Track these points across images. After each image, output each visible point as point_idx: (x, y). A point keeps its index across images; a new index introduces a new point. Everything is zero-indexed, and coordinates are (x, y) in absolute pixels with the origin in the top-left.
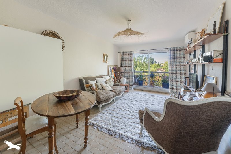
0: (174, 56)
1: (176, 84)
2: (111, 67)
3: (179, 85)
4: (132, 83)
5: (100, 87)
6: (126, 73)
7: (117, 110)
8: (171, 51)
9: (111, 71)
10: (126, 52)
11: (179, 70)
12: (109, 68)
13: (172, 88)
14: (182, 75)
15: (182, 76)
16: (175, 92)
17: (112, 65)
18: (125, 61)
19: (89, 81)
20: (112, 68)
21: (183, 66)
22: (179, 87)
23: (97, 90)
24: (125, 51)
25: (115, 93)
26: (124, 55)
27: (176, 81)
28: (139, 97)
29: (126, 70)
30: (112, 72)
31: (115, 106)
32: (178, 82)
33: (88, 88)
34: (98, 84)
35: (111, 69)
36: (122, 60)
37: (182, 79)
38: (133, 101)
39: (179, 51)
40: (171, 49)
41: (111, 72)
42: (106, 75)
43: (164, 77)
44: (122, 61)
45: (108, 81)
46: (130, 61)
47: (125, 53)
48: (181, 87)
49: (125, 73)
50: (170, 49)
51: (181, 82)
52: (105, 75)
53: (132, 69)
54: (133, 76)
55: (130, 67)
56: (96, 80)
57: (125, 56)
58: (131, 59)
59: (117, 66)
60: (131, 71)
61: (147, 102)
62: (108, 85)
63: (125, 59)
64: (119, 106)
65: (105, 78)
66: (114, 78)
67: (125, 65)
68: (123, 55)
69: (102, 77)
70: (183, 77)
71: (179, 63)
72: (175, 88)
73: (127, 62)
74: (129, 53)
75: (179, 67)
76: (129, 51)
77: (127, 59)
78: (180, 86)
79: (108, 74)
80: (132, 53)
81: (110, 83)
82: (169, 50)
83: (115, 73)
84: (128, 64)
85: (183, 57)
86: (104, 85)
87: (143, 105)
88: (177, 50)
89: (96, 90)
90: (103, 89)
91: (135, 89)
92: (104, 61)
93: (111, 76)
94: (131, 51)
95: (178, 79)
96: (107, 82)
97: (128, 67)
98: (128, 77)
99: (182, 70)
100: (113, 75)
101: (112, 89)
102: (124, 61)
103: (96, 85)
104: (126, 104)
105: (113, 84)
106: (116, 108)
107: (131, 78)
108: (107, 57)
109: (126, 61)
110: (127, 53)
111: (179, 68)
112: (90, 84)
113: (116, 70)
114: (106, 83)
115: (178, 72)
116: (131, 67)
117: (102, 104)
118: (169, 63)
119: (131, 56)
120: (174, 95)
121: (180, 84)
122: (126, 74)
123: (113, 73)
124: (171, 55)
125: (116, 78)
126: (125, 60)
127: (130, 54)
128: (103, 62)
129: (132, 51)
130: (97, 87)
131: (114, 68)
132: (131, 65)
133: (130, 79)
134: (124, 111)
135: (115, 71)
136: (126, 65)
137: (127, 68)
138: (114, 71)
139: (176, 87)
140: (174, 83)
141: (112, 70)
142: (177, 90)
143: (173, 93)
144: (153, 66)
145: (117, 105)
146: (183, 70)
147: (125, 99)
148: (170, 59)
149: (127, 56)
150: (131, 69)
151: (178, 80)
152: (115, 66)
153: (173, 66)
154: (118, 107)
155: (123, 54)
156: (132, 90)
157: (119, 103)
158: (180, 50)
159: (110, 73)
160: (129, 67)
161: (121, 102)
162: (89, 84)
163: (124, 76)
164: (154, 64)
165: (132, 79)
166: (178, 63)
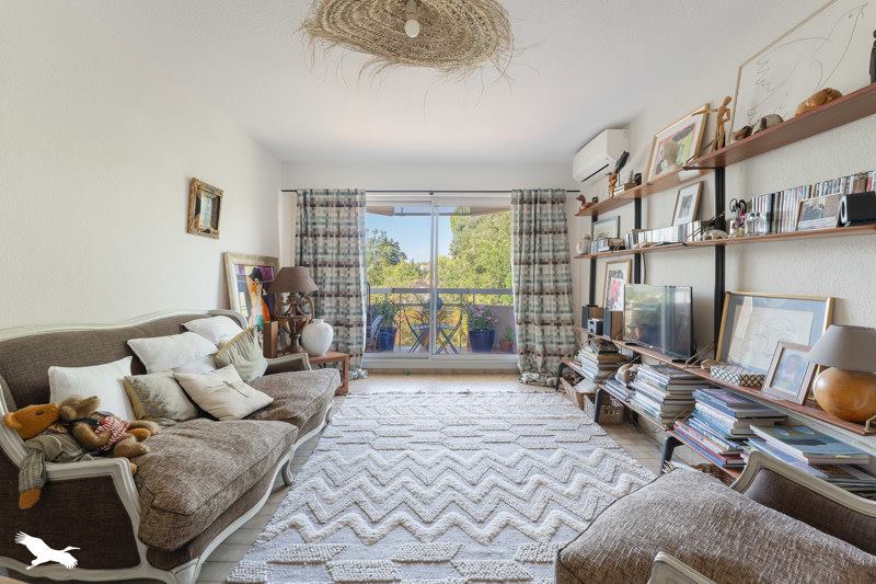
0: (533, 225)
1: (543, 331)
2: (241, 267)
3: (551, 336)
4: (361, 343)
5: (175, 402)
6: (327, 299)
7: (323, 550)
8: (522, 202)
9: (243, 288)
10: (327, 193)
11: (552, 278)
12: (233, 272)
13: (527, 352)
14: (561, 296)
15: (561, 303)
16: (540, 364)
17: (248, 257)
18: (321, 239)
19: (57, 372)
20: (248, 271)
21: (563, 263)
22: (552, 342)
23: (140, 438)
24: (319, 186)
25: (294, 420)
26: (313, 206)
27: (543, 323)
28: (412, 415)
29: (328, 281)
30: (252, 295)
31: (302, 518)
32: (548, 324)
33: (45, 439)
34: (158, 382)
35: (241, 277)
36: (305, 234)
37: (562, 312)
38: (393, 442)
39: (549, 205)
40: (522, 196)
41: (242, 294)
42: (213, 314)
43: (477, 308)
44: (302, 235)
45: (235, 351)
46: (350, 236)
47: (320, 198)
48: (559, 343)
49: (322, 296)
50: (519, 194)
51: (558, 325)
52: (204, 313)
53: (358, 278)
54: (364, 309)
55: (349, 266)
56: (129, 351)
57: (320, 212)
58: (352, 227)
59: (276, 260)
60: (353, 288)
61: (462, 430)
62: (231, 374)
63: (321, 228)
64: (329, 502)
65: (208, 334)
66: (265, 330)
67: (320, 257)
68: (309, 208)
69: (183, 329)
70: (565, 305)
71: (551, 253)
72: (539, 348)
73: (332, 242)
74: (343, 198)
75: (552, 266)
76: (343, 188)
77: (333, 228)
78: (555, 340)
79: (227, 303)
80: (358, 197)
81: (244, 362)
82: (514, 201)
83: (269, 301)
84: (338, 254)
85: (562, 230)
86: (206, 380)
87: (454, 455)
88: (543, 202)
89: (132, 441)
90: (201, 413)
91: (372, 372)
92: (192, 226)
93: (248, 319)
94: (352, 189)
95: (548, 312)
96: (224, 356)
97: (339, 265)
98: (340, 317)
99: (559, 278)
100: (258, 310)
101: (266, 399)
102: (315, 236)
103: (135, 396)
104: (364, 479)
105: (261, 363)
106: (312, 530)
107: (353, 318)
108: (217, 202)
109: (325, 236)
110: (330, 198)
111: (552, 272)
112: (70, 402)
113: (269, 279)
114: (219, 365)
115: (548, 286)
116: (352, 269)
117: (198, 554)
118: (516, 252)
119: (353, 215)
120: (535, 376)
121: (555, 334)
122: (328, 303)
123: (257, 301)
124: (521, 221)
125: (274, 325)
126: (321, 233)
127: (348, 201)
128: (189, 231)
129: (360, 188)
130: (145, 407)
131: (257, 274)
132: (352, 258)
133: (348, 326)
134: (372, 542)
135: (266, 286)
136: (328, 258)
137: (330, 273)
138: (260, 287)
139: (543, 343)
140: (535, 331)
141: (249, 281)
142: (545, 355)
143: (532, 369)
144: (396, 269)
145: (316, 502)
146: (565, 278)
147: (347, 437)
148: (521, 233)
149: (333, 211)
150: (353, 275)
151: (546, 316)
152: (266, 259)
153: (529, 264)
154: (324, 514)
155: (307, 202)
156: (359, 377)
157: (320, 481)
158: (553, 203)
159: (238, 299)
160: (341, 269)
161: (330, 467)
162: (56, 400)
163: (318, 314)
164: (400, 266)
165: (360, 325)
166: (548, 251)
